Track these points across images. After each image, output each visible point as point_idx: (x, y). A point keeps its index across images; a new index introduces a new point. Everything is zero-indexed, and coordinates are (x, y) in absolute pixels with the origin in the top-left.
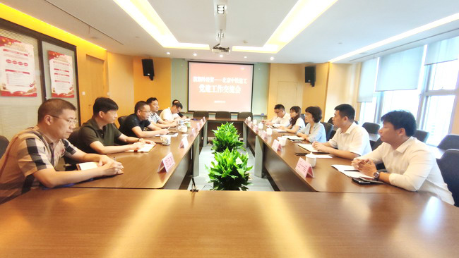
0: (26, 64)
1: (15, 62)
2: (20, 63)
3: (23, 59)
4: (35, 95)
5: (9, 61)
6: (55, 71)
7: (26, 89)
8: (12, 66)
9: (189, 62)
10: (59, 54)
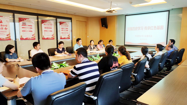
0: (51, 28)
1: (47, 28)
2: (49, 28)
3: (50, 26)
4: (54, 39)
5: (45, 28)
6: (62, 29)
7: (50, 37)
8: (46, 29)
9: (126, 15)
10: (64, 22)
